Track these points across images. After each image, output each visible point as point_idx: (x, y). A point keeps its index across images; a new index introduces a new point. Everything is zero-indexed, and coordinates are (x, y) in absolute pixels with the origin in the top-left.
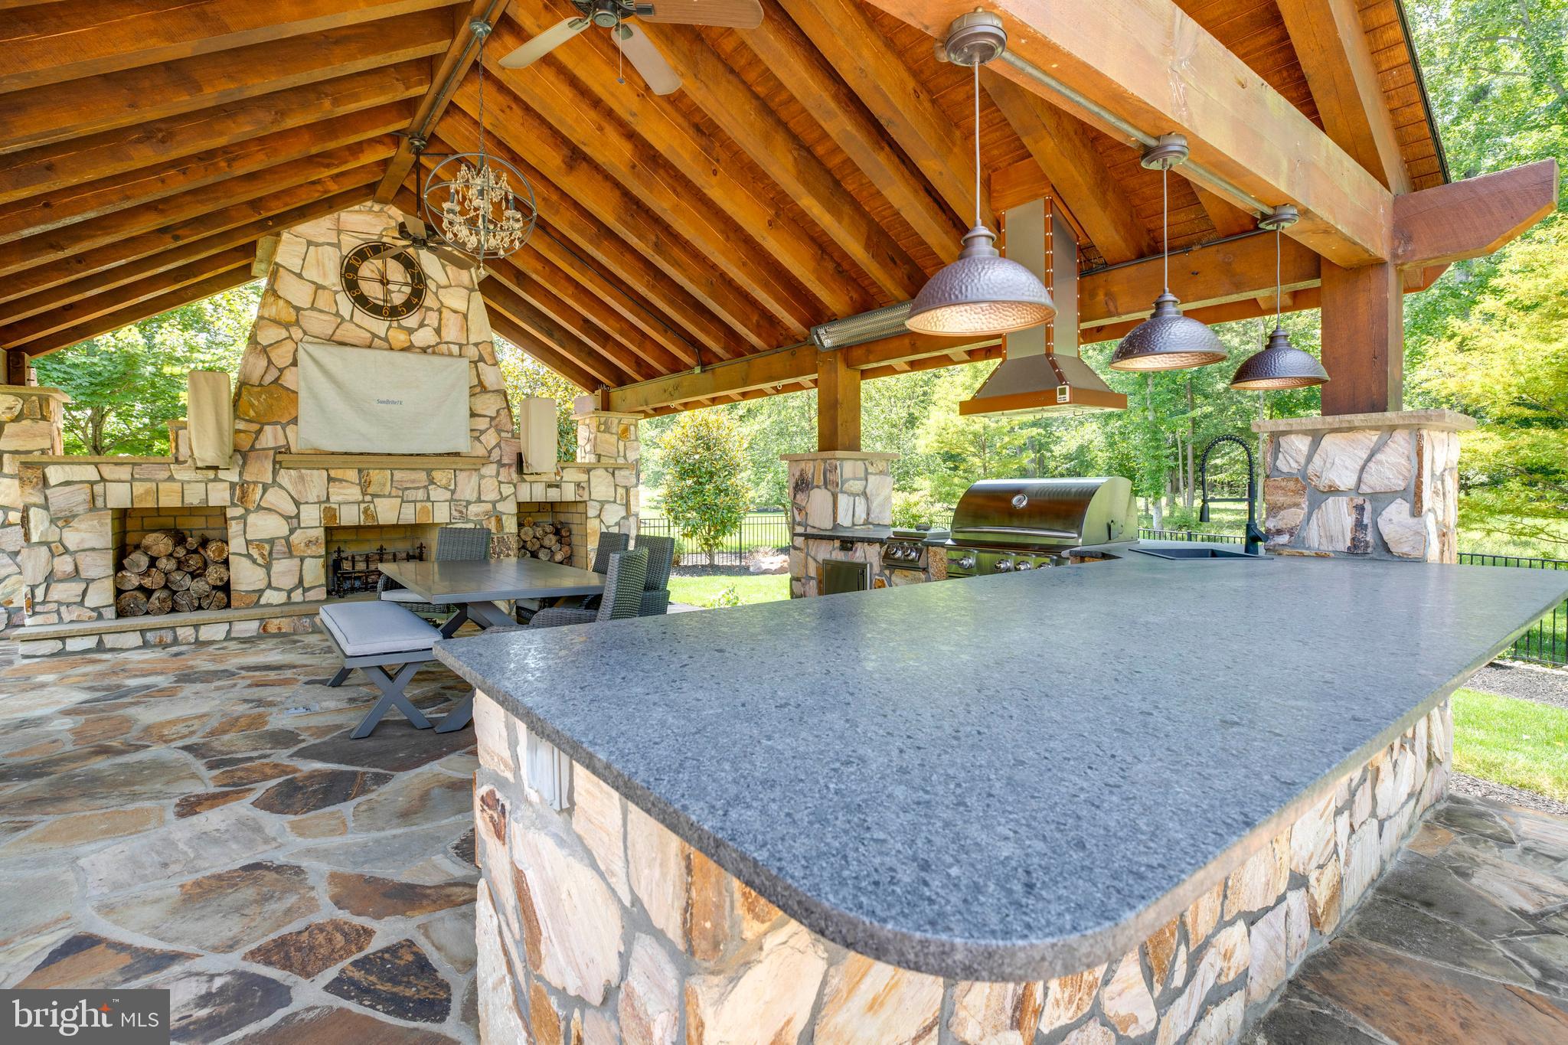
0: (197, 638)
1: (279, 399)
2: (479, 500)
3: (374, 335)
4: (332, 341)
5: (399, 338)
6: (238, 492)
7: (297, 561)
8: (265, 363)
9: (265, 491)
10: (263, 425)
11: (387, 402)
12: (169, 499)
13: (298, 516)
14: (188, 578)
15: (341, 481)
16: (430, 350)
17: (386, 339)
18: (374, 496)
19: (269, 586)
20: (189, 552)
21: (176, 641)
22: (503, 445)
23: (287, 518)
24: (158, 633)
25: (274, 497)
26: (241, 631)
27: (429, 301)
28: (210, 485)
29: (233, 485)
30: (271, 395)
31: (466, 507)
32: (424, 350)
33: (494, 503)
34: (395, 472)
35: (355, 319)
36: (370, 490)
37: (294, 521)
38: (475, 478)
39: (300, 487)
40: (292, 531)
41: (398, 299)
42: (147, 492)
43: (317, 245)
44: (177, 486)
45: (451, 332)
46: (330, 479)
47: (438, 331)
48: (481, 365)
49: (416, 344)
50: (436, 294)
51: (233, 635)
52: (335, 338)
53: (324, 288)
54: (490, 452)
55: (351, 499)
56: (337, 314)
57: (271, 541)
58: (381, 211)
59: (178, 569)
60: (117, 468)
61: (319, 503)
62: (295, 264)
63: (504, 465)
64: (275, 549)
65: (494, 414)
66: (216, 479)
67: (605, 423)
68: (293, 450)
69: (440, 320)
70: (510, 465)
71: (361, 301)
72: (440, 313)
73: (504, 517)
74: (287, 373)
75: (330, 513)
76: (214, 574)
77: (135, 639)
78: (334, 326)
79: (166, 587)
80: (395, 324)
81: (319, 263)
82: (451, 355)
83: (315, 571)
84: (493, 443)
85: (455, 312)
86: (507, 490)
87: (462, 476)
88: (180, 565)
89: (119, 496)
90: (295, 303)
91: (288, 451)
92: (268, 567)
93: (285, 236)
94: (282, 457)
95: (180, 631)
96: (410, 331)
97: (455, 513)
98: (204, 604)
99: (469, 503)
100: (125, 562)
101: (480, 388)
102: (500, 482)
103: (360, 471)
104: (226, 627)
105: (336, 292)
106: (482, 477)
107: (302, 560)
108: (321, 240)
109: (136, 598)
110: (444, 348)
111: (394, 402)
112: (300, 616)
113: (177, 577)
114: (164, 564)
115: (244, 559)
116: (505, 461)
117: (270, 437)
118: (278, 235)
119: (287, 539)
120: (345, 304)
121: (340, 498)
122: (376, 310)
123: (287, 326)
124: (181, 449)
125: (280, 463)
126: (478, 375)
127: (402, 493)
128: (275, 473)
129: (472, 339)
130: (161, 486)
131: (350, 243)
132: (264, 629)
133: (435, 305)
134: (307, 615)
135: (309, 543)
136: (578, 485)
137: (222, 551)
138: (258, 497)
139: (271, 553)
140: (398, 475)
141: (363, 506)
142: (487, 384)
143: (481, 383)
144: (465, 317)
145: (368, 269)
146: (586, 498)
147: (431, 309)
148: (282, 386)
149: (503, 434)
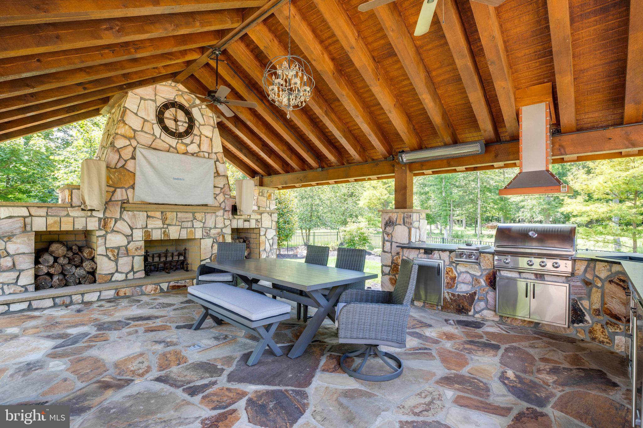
0: (83, 301)
1: (124, 175)
2: (215, 228)
3: (170, 146)
4: (150, 147)
5: (181, 148)
6: (102, 223)
7: (131, 258)
8: (118, 157)
9: (116, 222)
10: (116, 188)
11: (178, 179)
12: (66, 226)
13: (132, 235)
14: (74, 268)
15: (153, 217)
16: (195, 155)
17: (176, 148)
18: (168, 225)
19: (117, 271)
20: (74, 254)
21: (71, 303)
22: (226, 201)
23: (127, 236)
24: (62, 298)
25: (121, 226)
26: (105, 296)
27: (196, 131)
28: (88, 219)
29: (100, 219)
30: (120, 173)
31: (210, 231)
32: (193, 154)
33: (222, 229)
34: (178, 213)
35: (162, 138)
36: (167, 222)
37: (130, 237)
38: (214, 217)
39: (133, 220)
40: (129, 243)
41: (182, 129)
42: (55, 222)
43: (145, 100)
44: (71, 219)
45: (205, 147)
46: (148, 217)
47: (199, 146)
48: (217, 163)
49: (189, 152)
50: (199, 128)
51: (102, 298)
52: (152, 146)
53: (148, 121)
54: (220, 204)
55: (157, 226)
56: (153, 135)
57: (118, 248)
58: (175, 86)
59: (69, 263)
60: (39, 209)
61: (142, 228)
62: (134, 108)
63: (226, 211)
64: (121, 252)
65: (222, 187)
66: (91, 216)
67: (262, 192)
68: (131, 201)
69: (200, 140)
70: (229, 211)
71: (165, 129)
72: (200, 137)
73: (226, 235)
74: (128, 162)
75: (147, 234)
76: (87, 265)
77: (49, 303)
78: (152, 140)
79: (62, 273)
80: (180, 141)
81: (146, 109)
82: (204, 157)
83: (139, 263)
84: (222, 200)
85: (207, 137)
86: (227, 222)
87: (208, 216)
88: (70, 261)
89: (39, 224)
90: (134, 128)
91: (128, 202)
92: (116, 261)
93: (130, 94)
94: (124, 205)
95: (74, 297)
96: (187, 145)
97: (205, 234)
98: (82, 282)
99: (211, 229)
100: (41, 260)
101: (217, 174)
102: (224, 219)
103: (162, 213)
104: (98, 294)
105: (153, 124)
106: (217, 216)
107: (133, 258)
108: (147, 97)
109: (46, 279)
110: (201, 154)
111: (181, 179)
112: (135, 287)
113: (68, 267)
114: (61, 260)
115: (104, 258)
116: (227, 209)
117: (119, 195)
118: (127, 93)
119: (126, 247)
120: (157, 130)
121: (152, 226)
122: (172, 134)
123: (129, 139)
124: (74, 200)
125: (124, 208)
126: (216, 168)
127: (181, 224)
128: (121, 213)
129: (214, 151)
130: (62, 219)
131: (160, 101)
132: (118, 294)
133: (198, 134)
134: (138, 286)
135: (137, 249)
136: (257, 220)
137: (91, 253)
138: (112, 225)
139: (118, 254)
140: (180, 215)
141: (163, 230)
142: (220, 172)
143: (217, 172)
144: (211, 140)
145: (169, 113)
146: (260, 226)
147: (197, 135)
148: (126, 169)
149: (226, 196)
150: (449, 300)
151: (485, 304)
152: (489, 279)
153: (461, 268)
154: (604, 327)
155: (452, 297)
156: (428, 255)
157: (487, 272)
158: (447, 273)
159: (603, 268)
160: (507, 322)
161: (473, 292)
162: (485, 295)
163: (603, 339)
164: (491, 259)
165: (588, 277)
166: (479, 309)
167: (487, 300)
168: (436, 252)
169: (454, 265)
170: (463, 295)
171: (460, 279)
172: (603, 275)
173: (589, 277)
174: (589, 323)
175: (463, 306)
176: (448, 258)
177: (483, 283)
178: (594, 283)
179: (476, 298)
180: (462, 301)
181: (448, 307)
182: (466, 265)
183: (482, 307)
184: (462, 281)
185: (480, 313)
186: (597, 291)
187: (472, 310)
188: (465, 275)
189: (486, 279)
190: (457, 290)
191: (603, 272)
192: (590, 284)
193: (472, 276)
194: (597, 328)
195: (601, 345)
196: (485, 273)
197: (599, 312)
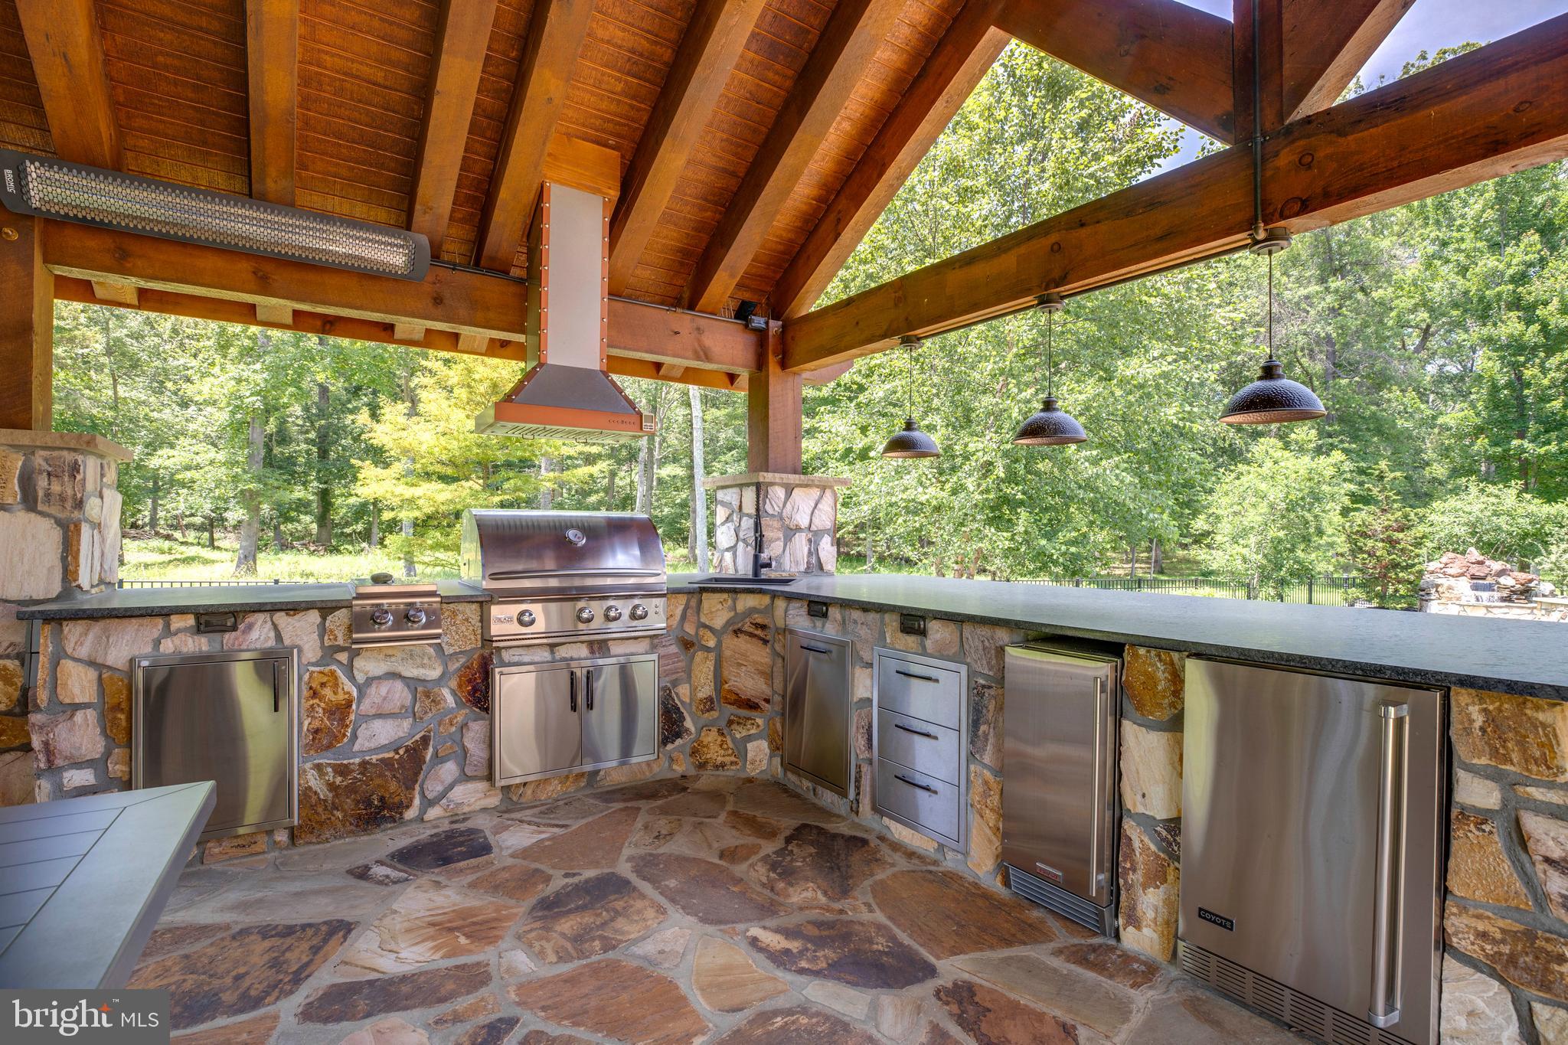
150: (324, 792)
151: (458, 764)
152: (469, 681)
153: (368, 666)
154: (725, 732)
155: (339, 779)
156: (217, 636)
157: (462, 660)
158: (315, 694)
159: (720, 606)
160: (523, 800)
161: (417, 737)
162: (457, 737)
163: (722, 759)
164: (475, 619)
165: (688, 630)
166: (440, 788)
167: (465, 751)
168: (260, 618)
169: (343, 657)
170: (382, 760)
171: (366, 707)
172: (718, 622)
173: (690, 629)
174: (691, 733)
175: (382, 799)
176: (315, 636)
177: (450, 701)
178: (699, 642)
179: (429, 754)
180: (378, 781)
181: (321, 824)
182: (390, 652)
183: (449, 780)
184: (373, 711)
185: (444, 801)
186: (707, 658)
187: (417, 801)
188: (384, 688)
189: (460, 686)
190: (356, 747)
191: (719, 613)
192: (692, 644)
193: (412, 683)
194: (710, 739)
195: (720, 772)
196: (454, 666)
197: (712, 702)
